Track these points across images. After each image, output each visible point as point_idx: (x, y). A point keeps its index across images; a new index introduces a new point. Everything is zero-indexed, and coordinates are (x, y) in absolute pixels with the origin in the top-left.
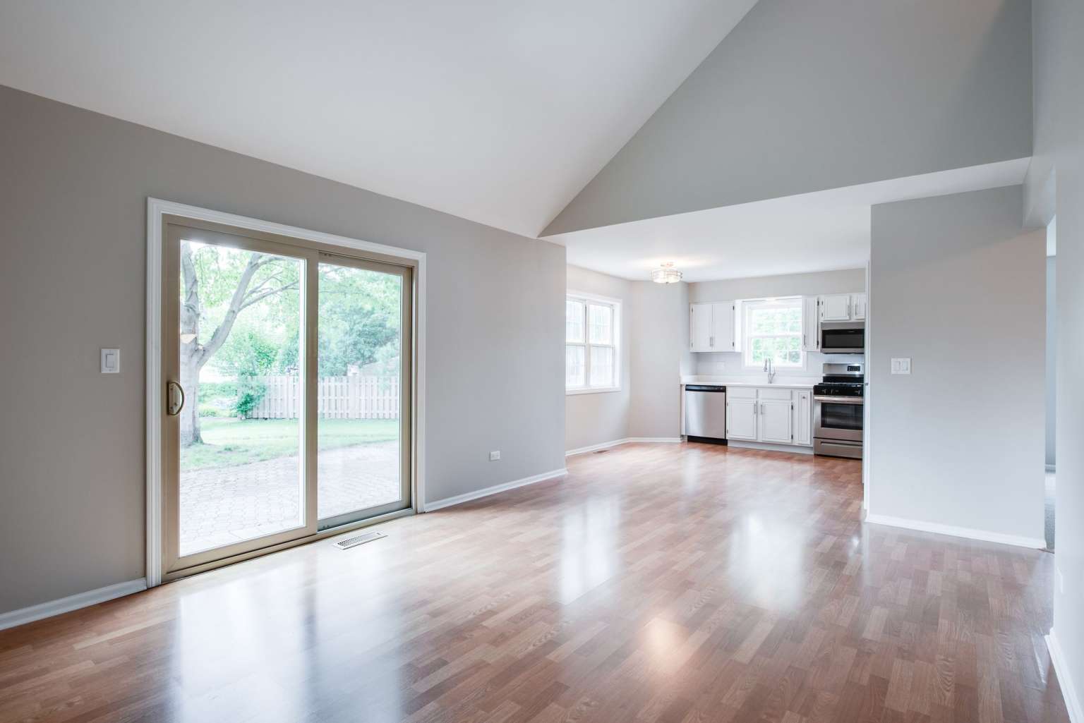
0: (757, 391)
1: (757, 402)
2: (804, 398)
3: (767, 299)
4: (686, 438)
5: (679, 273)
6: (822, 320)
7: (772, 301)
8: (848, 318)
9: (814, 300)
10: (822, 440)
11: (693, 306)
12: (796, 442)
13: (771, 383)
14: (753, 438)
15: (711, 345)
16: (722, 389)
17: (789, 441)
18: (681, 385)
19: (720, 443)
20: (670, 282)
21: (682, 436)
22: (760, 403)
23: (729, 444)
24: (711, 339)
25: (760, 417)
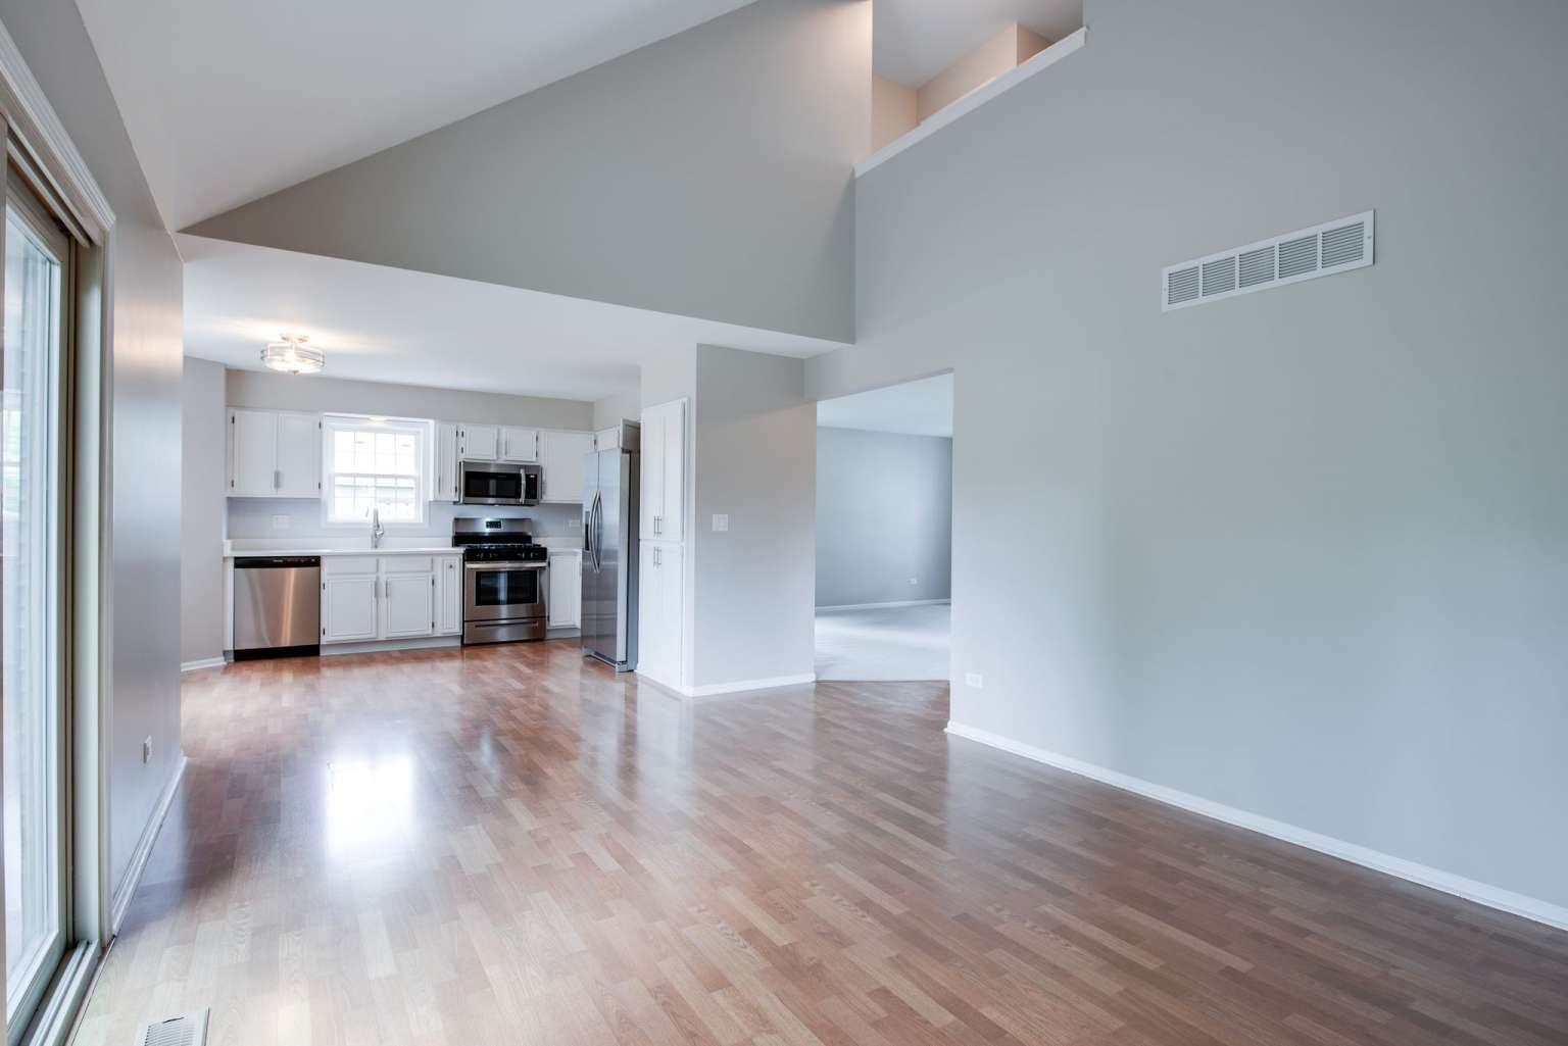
0: (378, 562)
1: (378, 578)
2: (451, 567)
3: (373, 418)
4: (232, 656)
5: (319, 357)
6: (462, 457)
7: (378, 421)
8: (495, 457)
9: (451, 429)
10: (477, 623)
11: (238, 414)
12: (439, 632)
13: (376, 547)
14: (372, 635)
15: (277, 485)
16: (313, 562)
17: (429, 632)
18: (225, 559)
19: (306, 653)
20: (301, 372)
21: (225, 653)
22: (383, 579)
23: (323, 653)
24: (277, 475)
25: (383, 601)
